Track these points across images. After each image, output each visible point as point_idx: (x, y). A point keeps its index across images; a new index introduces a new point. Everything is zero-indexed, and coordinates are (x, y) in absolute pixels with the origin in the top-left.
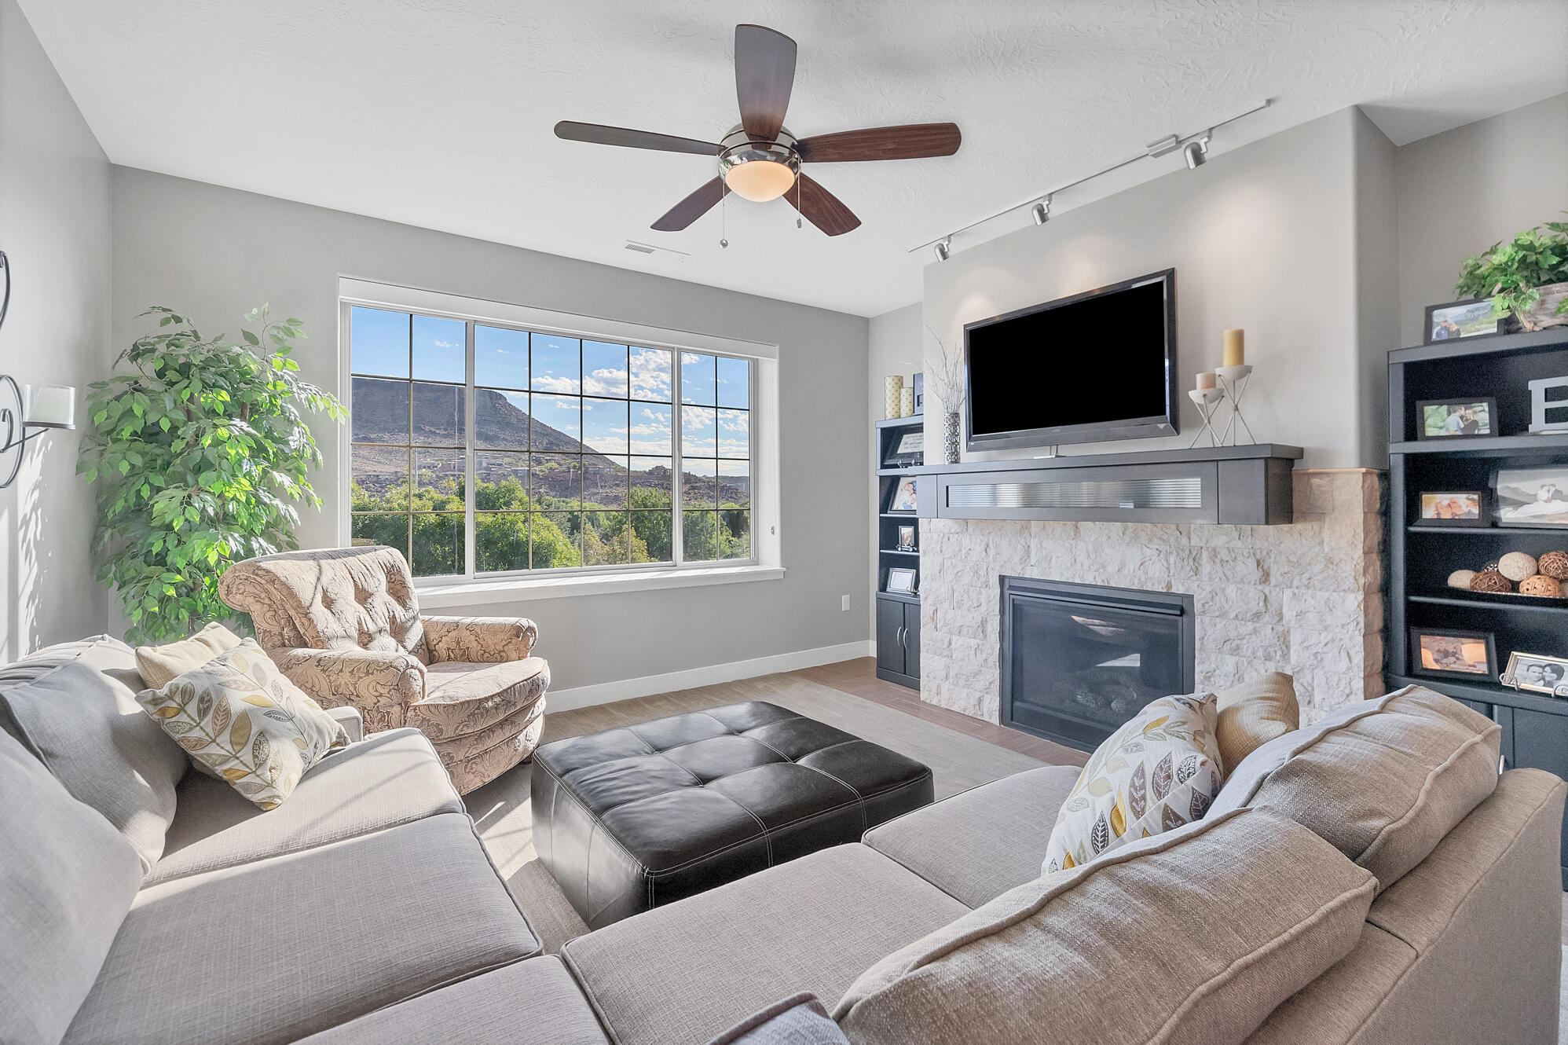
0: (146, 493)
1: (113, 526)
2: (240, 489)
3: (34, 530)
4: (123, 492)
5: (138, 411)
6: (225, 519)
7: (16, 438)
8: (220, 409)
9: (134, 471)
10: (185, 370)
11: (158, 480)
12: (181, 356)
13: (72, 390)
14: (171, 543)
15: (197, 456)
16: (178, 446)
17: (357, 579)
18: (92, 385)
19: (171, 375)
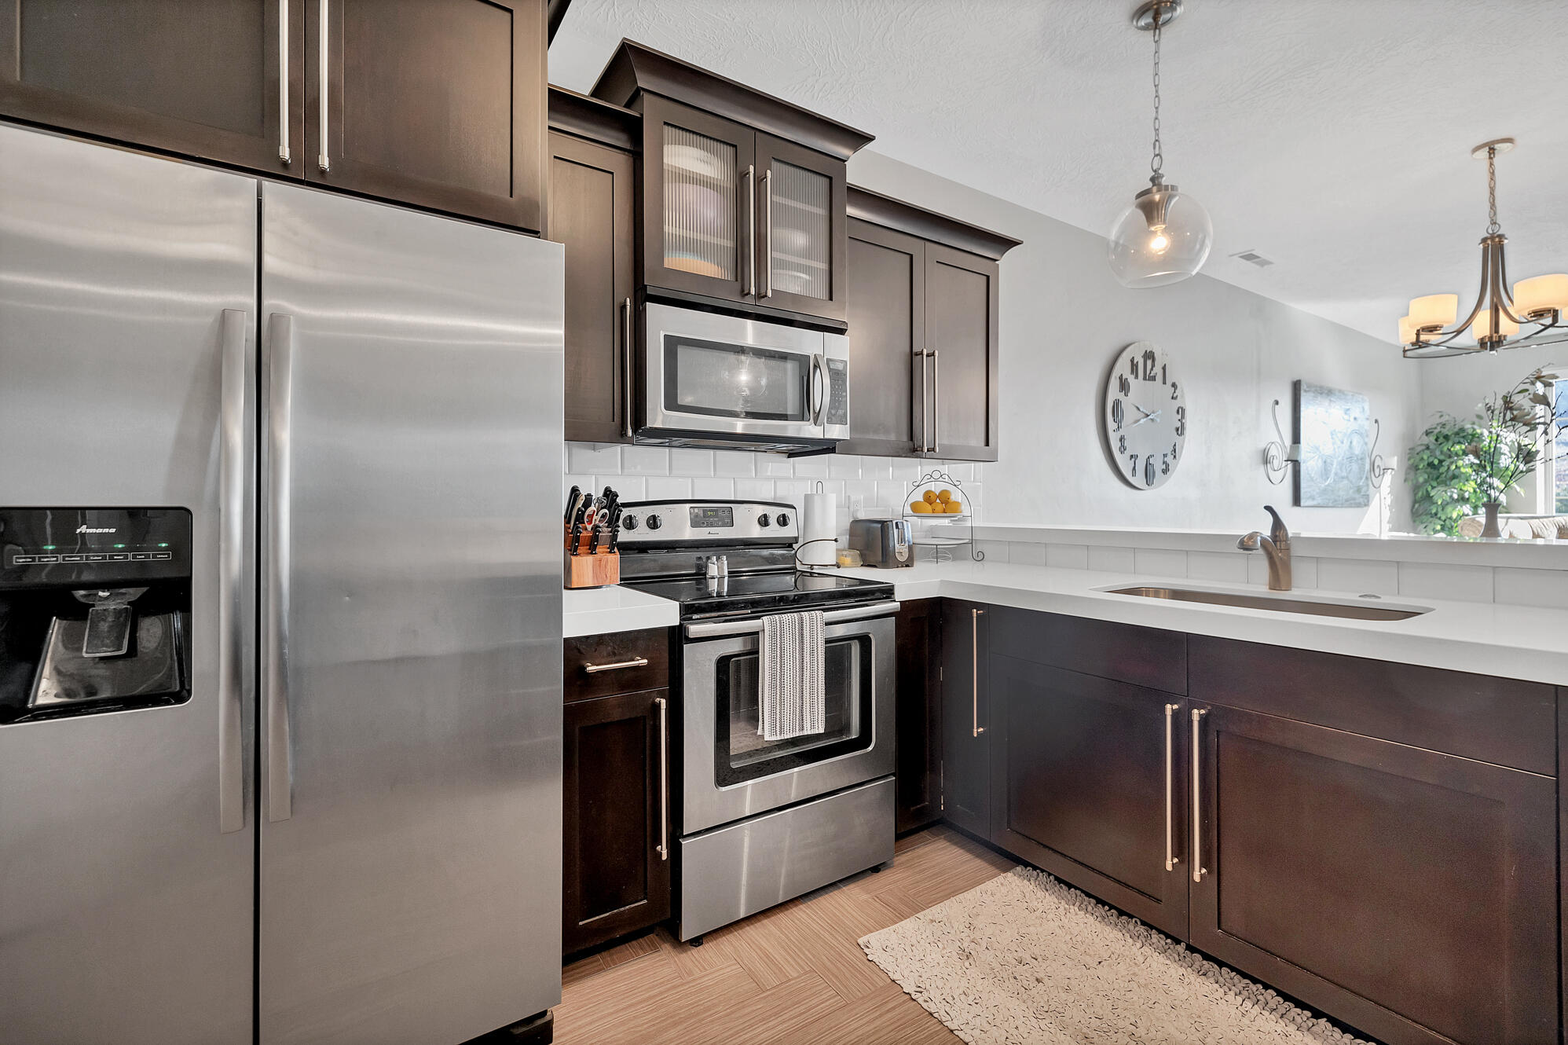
0: (1429, 489)
1: (1419, 502)
2: (1470, 487)
3: (1388, 501)
4: (1421, 489)
5: (1425, 457)
6: (1463, 500)
7: (1381, 473)
8: (1461, 453)
9: (1426, 481)
10: (1446, 437)
11: (1435, 484)
12: (1445, 431)
13: (1396, 458)
14: (1440, 509)
15: (1450, 474)
16: (1442, 470)
17: (1535, 530)
18: (1410, 449)
19: (1441, 440)
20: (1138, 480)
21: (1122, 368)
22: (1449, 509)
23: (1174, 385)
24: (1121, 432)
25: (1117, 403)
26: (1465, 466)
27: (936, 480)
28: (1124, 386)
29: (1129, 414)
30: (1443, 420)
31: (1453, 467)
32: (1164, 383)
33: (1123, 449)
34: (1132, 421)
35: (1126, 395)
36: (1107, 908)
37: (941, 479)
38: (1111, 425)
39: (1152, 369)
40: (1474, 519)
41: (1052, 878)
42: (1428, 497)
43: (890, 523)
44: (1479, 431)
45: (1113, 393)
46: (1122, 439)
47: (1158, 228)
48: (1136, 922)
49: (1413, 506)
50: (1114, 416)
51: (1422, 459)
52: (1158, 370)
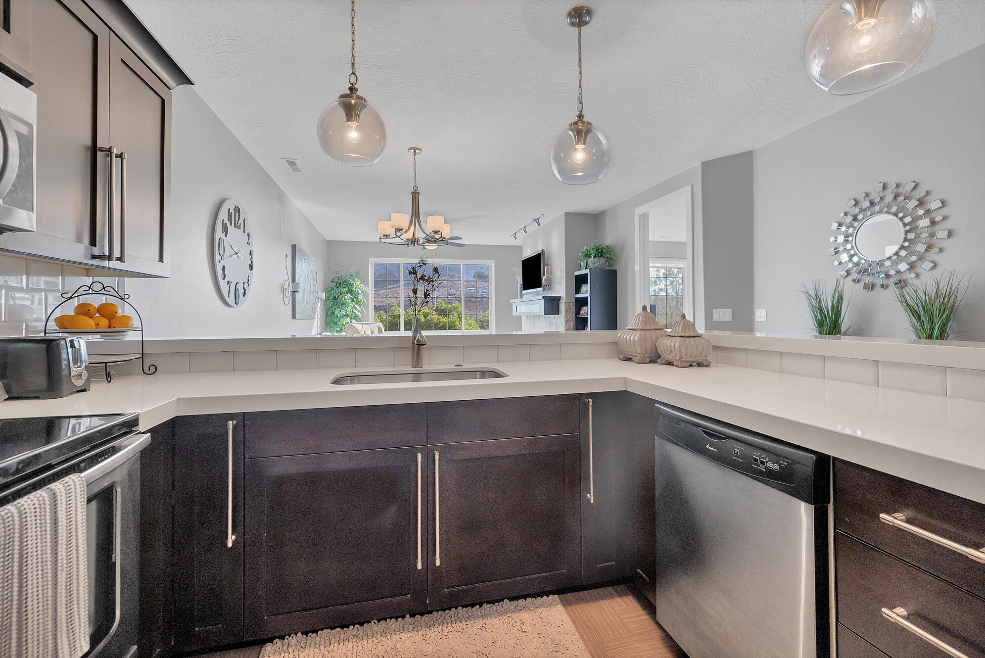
0: (334, 310)
1: (329, 316)
2: (350, 309)
6: (347, 315)
7: (318, 301)
9: (332, 306)
10: (340, 284)
11: (336, 307)
12: (339, 281)
14: (338, 320)
15: (342, 302)
16: (339, 300)
17: (371, 329)
18: (326, 289)
19: (338, 285)
20: (231, 300)
21: (223, 215)
22: (342, 320)
23: (248, 234)
24: (223, 263)
25: (221, 240)
26: (348, 299)
27: (97, 293)
28: (225, 230)
29: (228, 251)
30: (337, 275)
31: (344, 299)
32: (244, 232)
33: (224, 276)
34: (228, 256)
35: (226, 236)
36: (351, 627)
37: (103, 291)
38: (218, 257)
39: (238, 220)
40: (352, 325)
41: (299, 635)
42: (333, 313)
43: (63, 342)
44: (352, 282)
45: (219, 233)
46: (223, 269)
47: (353, 124)
48: (374, 623)
49: (326, 319)
50: (219, 250)
51: (331, 294)
52: (241, 222)
